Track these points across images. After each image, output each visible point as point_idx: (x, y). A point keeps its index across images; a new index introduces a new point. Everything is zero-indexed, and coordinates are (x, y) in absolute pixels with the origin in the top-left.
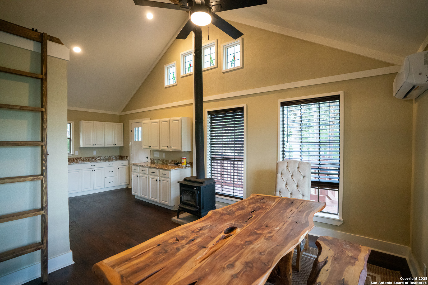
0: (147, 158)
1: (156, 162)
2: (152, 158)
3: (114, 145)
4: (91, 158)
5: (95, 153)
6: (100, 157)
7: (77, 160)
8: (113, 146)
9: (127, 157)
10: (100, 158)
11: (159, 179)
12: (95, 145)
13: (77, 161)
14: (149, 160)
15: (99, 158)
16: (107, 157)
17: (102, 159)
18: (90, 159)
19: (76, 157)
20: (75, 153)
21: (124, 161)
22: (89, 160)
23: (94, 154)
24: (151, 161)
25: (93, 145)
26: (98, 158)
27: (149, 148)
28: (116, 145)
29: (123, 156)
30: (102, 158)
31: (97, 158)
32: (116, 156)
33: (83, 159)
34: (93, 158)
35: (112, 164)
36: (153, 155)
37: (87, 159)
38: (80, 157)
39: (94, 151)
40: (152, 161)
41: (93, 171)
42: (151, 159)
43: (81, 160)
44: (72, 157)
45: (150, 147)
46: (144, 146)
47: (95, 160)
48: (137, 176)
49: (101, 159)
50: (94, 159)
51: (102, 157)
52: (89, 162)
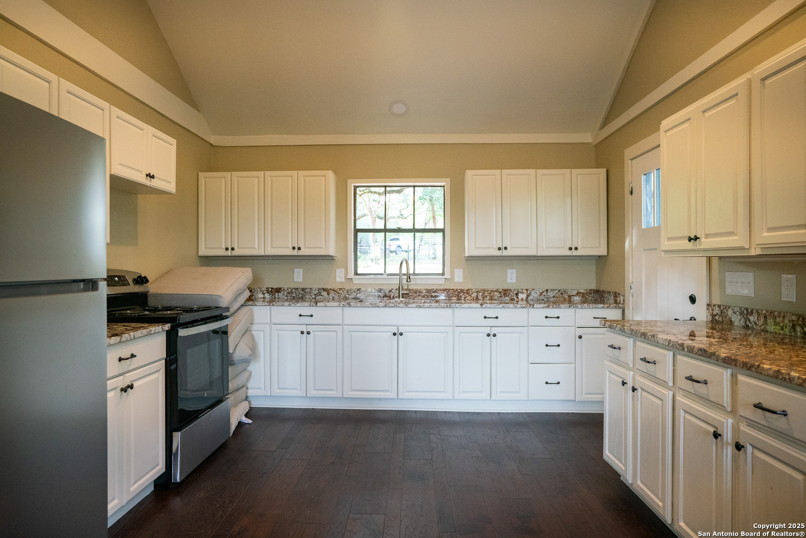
0: (693, 299)
1: (737, 320)
2: (716, 300)
3: (570, 249)
4: (500, 293)
5: (511, 278)
6: (527, 290)
7: (458, 295)
8: (569, 253)
9: (616, 295)
10: (528, 296)
11: (736, 430)
12: (506, 248)
13: (459, 299)
14: (701, 312)
15: (524, 296)
16: (551, 294)
17: (532, 300)
18: (496, 297)
19: (455, 288)
20: (452, 274)
21: (603, 310)
22: (492, 300)
23: (509, 281)
24: (710, 318)
25: (499, 249)
26: (520, 296)
27: (690, 245)
28: (576, 249)
29: (604, 291)
30: (534, 295)
31: (517, 294)
32: (582, 291)
33: (474, 295)
34: (505, 292)
35: (558, 317)
36: (723, 287)
37: (486, 296)
38: (465, 288)
39: (509, 271)
40: (713, 316)
41: (489, 335)
42: (708, 305)
43: (469, 298)
44: (444, 288)
45: (696, 238)
46: (669, 239)
47: (513, 300)
48: (624, 384)
49: (531, 297)
50: (507, 298)
51: (532, 293)
52: (479, 305)
